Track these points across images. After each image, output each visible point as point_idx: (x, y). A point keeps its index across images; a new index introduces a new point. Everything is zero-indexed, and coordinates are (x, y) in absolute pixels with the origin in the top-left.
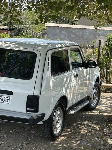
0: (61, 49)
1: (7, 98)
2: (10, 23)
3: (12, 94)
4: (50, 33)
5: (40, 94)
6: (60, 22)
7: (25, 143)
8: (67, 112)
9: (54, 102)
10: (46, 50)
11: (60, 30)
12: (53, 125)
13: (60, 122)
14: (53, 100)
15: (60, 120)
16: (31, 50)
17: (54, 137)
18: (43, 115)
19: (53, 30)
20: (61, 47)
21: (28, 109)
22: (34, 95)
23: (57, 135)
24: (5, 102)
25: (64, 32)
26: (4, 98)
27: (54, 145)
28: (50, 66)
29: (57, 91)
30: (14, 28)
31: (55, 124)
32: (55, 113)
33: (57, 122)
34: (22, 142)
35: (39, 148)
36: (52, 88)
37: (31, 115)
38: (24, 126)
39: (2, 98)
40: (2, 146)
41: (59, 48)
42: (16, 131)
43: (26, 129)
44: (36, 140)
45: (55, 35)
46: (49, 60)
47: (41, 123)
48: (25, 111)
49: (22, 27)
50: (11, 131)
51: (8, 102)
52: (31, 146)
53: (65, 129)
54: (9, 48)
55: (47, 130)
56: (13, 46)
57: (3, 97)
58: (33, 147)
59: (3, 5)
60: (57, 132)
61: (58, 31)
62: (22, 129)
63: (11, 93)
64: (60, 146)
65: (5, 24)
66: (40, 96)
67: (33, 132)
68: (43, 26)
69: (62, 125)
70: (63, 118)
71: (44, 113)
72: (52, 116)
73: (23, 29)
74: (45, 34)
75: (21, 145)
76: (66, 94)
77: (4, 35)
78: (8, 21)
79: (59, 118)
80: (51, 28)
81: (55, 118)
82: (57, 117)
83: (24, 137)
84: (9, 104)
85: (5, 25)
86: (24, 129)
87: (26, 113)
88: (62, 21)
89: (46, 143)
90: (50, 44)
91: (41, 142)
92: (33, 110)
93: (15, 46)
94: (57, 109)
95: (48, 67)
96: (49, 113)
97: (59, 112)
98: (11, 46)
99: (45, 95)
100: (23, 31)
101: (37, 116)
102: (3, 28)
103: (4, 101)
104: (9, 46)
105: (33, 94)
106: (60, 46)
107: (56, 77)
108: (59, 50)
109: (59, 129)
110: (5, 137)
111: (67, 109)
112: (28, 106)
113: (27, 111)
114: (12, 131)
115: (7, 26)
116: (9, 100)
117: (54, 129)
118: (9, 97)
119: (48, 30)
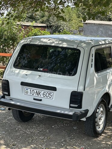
0: (104, 46)
1: (50, 94)
2: (48, 20)
3: (56, 91)
4: (87, 30)
5: (84, 90)
6: (97, 19)
7: (68, 139)
8: (109, 110)
9: (97, 98)
10: (90, 47)
11: (97, 27)
12: (96, 122)
13: (103, 119)
14: (97, 96)
15: (102, 117)
16: (75, 47)
17: (97, 134)
18: (87, 111)
19: (90, 27)
20: (104, 44)
21: (72, 105)
22: (78, 91)
23: (100, 132)
24: (49, 98)
25: (101, 29)
26: (48, 94)
27: (97, 142)
28: (93, 63)
29: (100, 88)
30: (52, 26)
31: (98, 121)
32: (98, 110)
33: (100, 119)
34: (65, 137)
35: (81, 144)
36: (96, 84)
37: (74, 111)
38: (66, 122)
39: (46, 94)
40: (45, 141)
41: (102, 44)
42: (58, 127)
43: (68, 125)
44: (78, 136)
45: (92, 32)
46: (92, 57)
47: (84, 119)
48: (68, 107)
49: (59, 24)
50: (53, 127)
51: (52, 98)
52: (74, 142)
53: (107, 126)
54: (53, 45)
55: (90, 126)
56: (57, 42)
57: (46, 92)
58: (76, 143)
59: (47, 3)
60: (100, 129)
61: (95, 28)
62: (63, 125)
63: (54, 89)
64: (103, 143)
65: (43, 21)
66: (84, 92)
67: (75, 128)
68: (80, 23)
69: (104, 122)
70: (106, 115)
71: (88, 109)
72: (95, 113)
73: (60, 26)
74: (82, 31)
75: (64, 141)
76: (109, 91)
77: (45, 32)
78: (45, 19)
79: (102, 114)
80: (89, 25)
81: (98, 115)
82: (100, 114)
83: (66, 132)
84: (53, 100)
85: (42, 23)
86: (66, 124)
87: (69, 109)
88: (99, 18)
89: (88, 139)
90: (93, 41)
91: (84, 138)
92: (76, 106)
93: (59, 42)
94: (100, 105)
95: (92, 64)
96: (92, 110)
97: (101, 109)
98: (55, 42)
99: (89, 92)
100: (60, 28)
101: (80, 112)
102: (40, 25)
103: (47, 96)
104: (53, 42)
105: (76, 91)
106: (103, 42)
107: (99, 74)
108: (103, 46)
109: (102, 126)
110: (48, 132)
111: (110, 106)
112: (71, 102)
113: (70, 107)
114: (55, 126)
115: (45, 23)
116: (52, 96)
117: (97, 126)
118: (52, 93)
119: (85, 27)
